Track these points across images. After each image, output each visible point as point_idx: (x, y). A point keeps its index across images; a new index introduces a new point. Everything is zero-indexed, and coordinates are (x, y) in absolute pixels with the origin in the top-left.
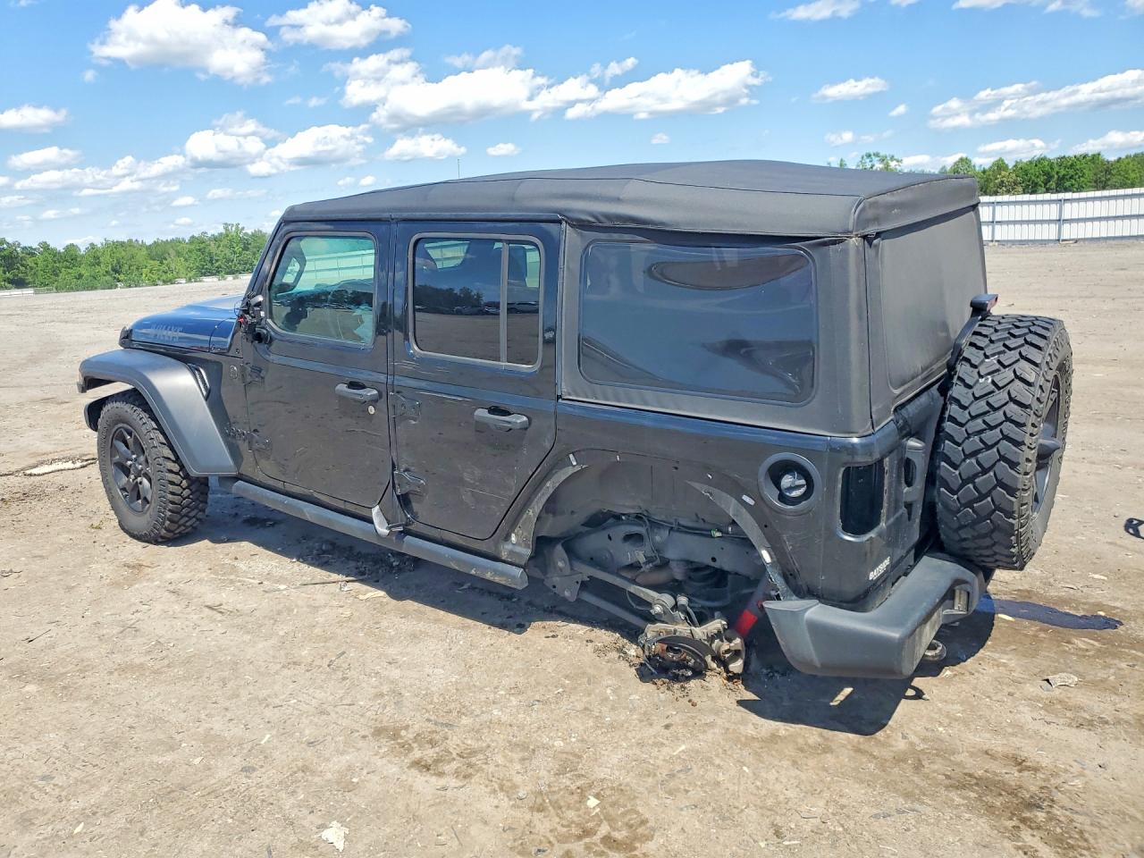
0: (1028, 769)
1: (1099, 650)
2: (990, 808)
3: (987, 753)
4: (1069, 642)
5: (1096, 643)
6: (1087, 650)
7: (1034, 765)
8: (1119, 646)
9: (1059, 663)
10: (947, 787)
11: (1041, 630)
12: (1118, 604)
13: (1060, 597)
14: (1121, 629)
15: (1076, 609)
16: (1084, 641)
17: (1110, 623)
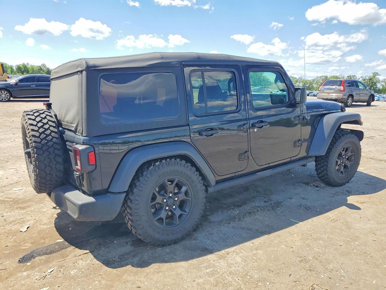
0: (19, 208)
1: (20, 246)
2: (21, 200)
3: (29, 206)
4: (32, 243)
5: (23, 248)
6: (24, 243)
7: (18, 209)
8: (14, 252)
9: (30, 234)
10: (31, 199)
11: (44, 243)
12: (25, 273)
13: (50, 262)
14: (17, 259)
15: (40, 260)
16: (27, 246)
17: (23, 260)
